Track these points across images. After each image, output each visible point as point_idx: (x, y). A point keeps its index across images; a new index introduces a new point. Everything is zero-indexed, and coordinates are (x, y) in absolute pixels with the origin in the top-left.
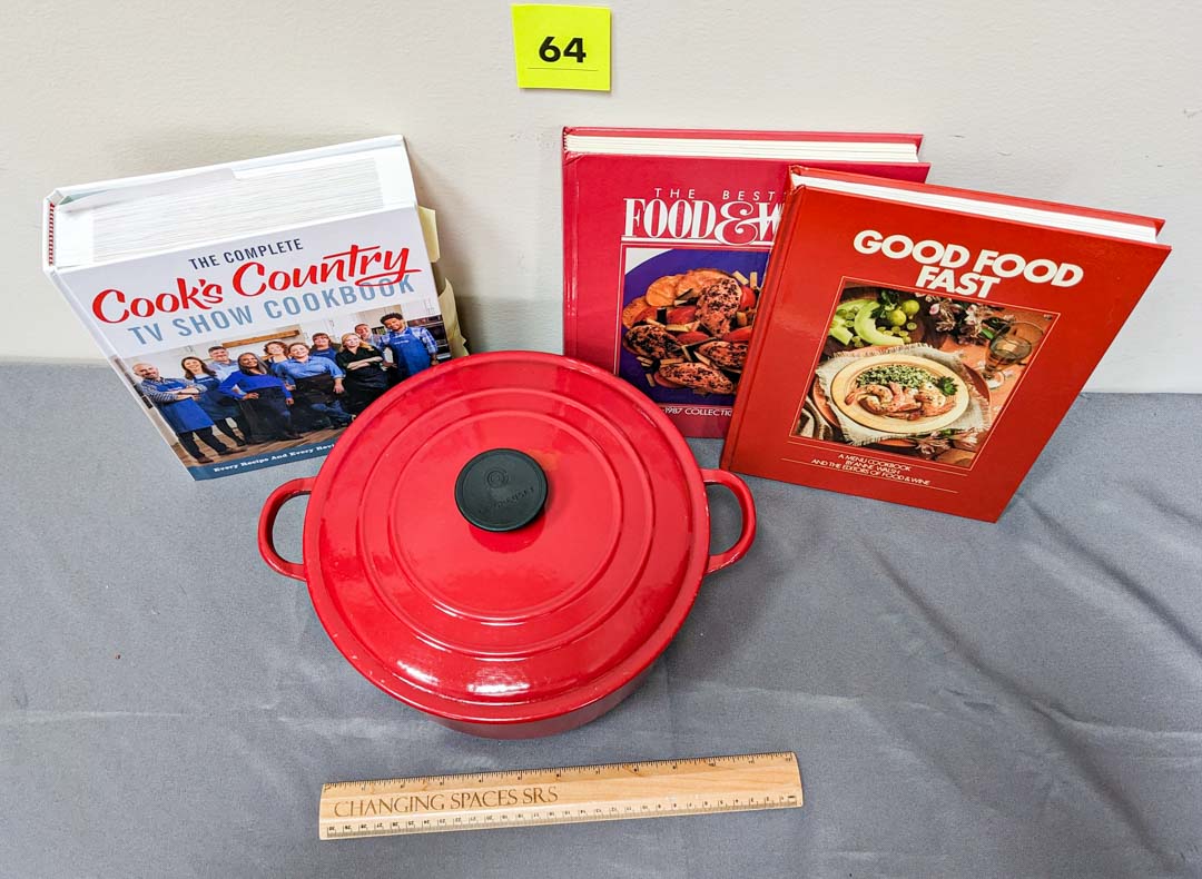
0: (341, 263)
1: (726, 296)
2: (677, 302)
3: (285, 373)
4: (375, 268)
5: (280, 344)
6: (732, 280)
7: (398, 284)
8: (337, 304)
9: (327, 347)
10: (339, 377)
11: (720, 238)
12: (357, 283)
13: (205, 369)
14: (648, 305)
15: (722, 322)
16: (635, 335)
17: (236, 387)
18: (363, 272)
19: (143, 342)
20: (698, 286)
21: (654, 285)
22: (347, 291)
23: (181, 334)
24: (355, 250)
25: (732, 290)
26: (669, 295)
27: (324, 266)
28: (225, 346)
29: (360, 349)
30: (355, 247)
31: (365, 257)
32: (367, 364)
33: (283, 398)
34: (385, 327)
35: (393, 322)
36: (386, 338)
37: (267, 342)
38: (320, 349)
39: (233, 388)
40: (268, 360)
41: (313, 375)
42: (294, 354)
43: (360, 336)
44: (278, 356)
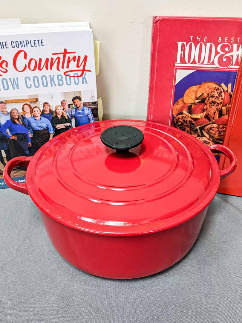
0: (59, 58)
1: (217, 97)
2: (197, 101)
4: (73, 65)
5: (29, 106)
6: (220, 88)
7: (81, 77)
8: (55, 85)
9: (48, 112)
10: (52, 132)
11: (217, 65)
12: (65, 73)
14: (185, 103)
15: (215, 112)
16: (178, 120)
17: (8, 130)
18: (68, 67)
20: (206, 92)
21: (188, 91)
22: (60, 78)
24: (65, 52)
25: (220, 94)
26: (194, 97)
27: (52, 59)
28: (6, 102)
29: (62, 116)
30: (65, 50)
31: (69, 58)
32: (64, 127)
33: (27, 142)
34: (74, 104)
35: (78, 102)
36: (73, 111)
37: (24, 103)
38: (46, 113)
39: (6, 131)
40: (23, 115)
41: (41, 129)
42: (34, 114)
43: (63, 108)
44: (27, 113)
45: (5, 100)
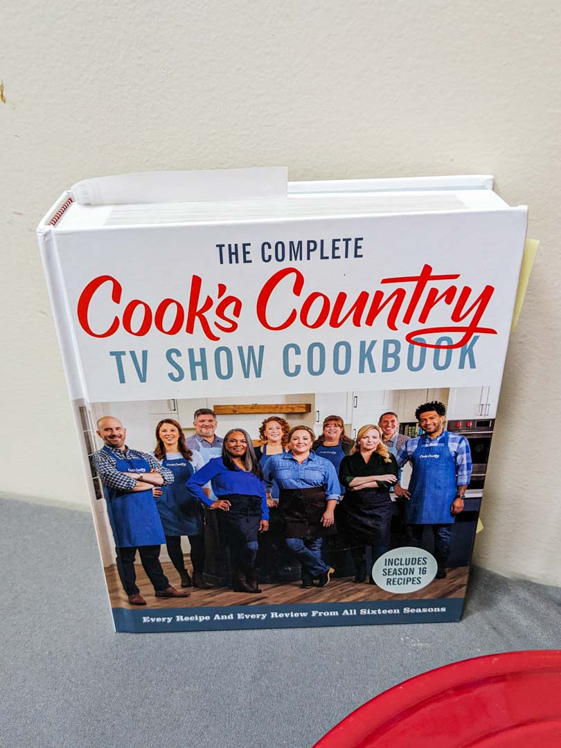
0: (400, 294)
3: (272, 476)
4: (441, 314)
5: (283, 423)
7: (460, 350)
8: (373, 370)
9: (336, 443)
10: (335, 497)
12: (409, 338)
13: (181, 448)
17: (209, 485)
18: (423, 319)
19: (122, 380)
22: (392, 349)
23: (171, 375)
24: (427, 273)
27: (379, 295)
29: (376, 456)
30: (427, 269)
31: (434, 292)
32: (375, 484)
33: (258, 518)
34: (417, 424)
35: (431, 418)
36: (413, 444)
37: (267, 417)
38: (327, 444)
39: (205, 487)
40: (259, 447)
41: (304, 487)
42: (293, 445)
43: (382, 433)
44: (274, 444)
45: (215, 407)
